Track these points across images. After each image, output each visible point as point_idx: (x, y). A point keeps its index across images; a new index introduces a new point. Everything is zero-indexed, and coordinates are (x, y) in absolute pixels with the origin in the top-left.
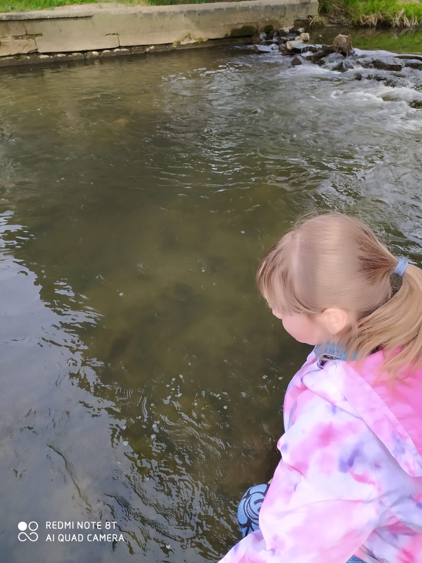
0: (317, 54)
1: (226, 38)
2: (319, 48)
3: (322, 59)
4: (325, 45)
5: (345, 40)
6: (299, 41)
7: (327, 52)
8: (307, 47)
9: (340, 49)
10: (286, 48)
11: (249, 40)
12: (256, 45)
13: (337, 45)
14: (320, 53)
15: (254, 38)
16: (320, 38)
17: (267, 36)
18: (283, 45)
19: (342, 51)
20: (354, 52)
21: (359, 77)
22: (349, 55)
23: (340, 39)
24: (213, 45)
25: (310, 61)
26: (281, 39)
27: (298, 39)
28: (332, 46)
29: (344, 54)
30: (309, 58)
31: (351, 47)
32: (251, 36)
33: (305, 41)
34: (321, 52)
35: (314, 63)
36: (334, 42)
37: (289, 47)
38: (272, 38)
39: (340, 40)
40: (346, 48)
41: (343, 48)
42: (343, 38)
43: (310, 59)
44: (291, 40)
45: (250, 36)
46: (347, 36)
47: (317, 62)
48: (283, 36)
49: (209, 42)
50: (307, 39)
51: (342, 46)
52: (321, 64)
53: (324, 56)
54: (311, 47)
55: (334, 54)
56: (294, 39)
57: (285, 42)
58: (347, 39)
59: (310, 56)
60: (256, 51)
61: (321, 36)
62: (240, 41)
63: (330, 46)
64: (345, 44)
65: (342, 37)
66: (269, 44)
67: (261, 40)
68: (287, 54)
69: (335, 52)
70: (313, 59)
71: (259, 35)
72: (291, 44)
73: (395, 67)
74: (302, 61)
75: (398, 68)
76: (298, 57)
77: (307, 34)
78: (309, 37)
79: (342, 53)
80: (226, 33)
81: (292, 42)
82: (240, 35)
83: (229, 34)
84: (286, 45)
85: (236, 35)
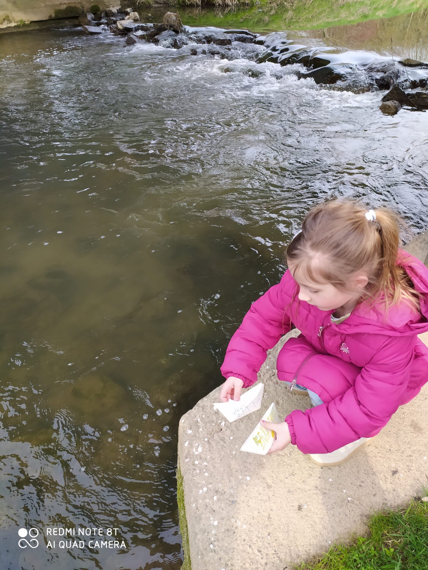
0: (149, 32)
1: (51, 19)
2: (151, 27)
3: (156, 37)
4: (156, 24)
5: (174, 18)
6: (129, 21)
7: (160, 30)
9: (171, 26)
10: (117, 28)
11: (77, 22)
12: (85, 26)
13: (168, 22)
14: (152, 32)
15: (80, 19)
16: (150, 17)
17: (95, 17)
18: (114, 25)
20: (185, 29)
21: (194, 52)
22: (181, 32)
23: (169, 16)
24: (37, 27)
25: (144, 41)
26: (110, 19)
27: (128, 19)
28: (163, 23)
29: (177, 32)
30: (142, 37)
31: (181, 24)
32: (78, 17)
33: (136, 21)
34: (154, 30)
35: (148, 41)
36: (164, 20)
37: (120, 27)
38: (100, 19)
41: (174, 25)
42: (171, 16)
43: (144, 38)
44: (120, 20)
45: (76, 18)
47: (151, 41)
48: (112, 16)
49: (32, 24)
50: (136, 18)
51: (172, 23)
52: (156, 42)
53: (157, 34)
54: (142, 26)
56: (123, 19)
57: (115, 22)
58: (176, 16)
59: (143, 35)
60: (86, 32)
62: (67, 22)
63: (160, 24)
64: (175, 21)
66: (98, 25)
67: (90, 21)
68: (119, 34)
69: (167, 29)
70: (146, 38)
71: (86, 16)
72: (121, 24)
73: (226, 41)
74: (136, 39)
75: (229, 42)
76: (131, 36)
77: (136, 13)
78: (138, 16)
79: (174, 31)
80: (49, 15)
81: (123, 22)
82: (65, 16)
83: (53, 15)
84: (117, 25)
85: (60, 16)
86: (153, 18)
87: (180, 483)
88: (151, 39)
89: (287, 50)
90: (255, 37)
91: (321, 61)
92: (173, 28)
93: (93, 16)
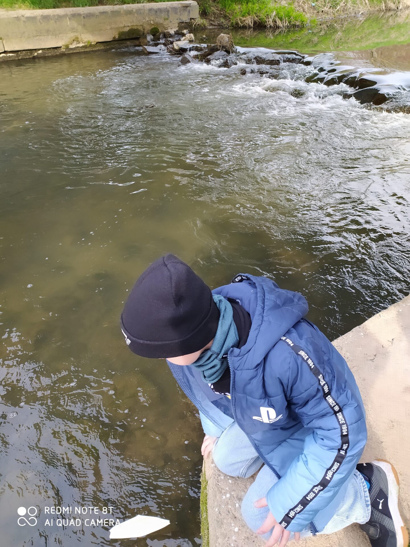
0: (203, 52)
1: (114, 40)
2: (204, 47)
3: (209, 57)
5: (227, 39)
6: (185, 42)
7: (212, 50)
8: (193, 47)
9: (223, 47)
10: (173, 48)
11: (137, 42)
12: (145, 46)
13: (220, 43)
14: (206, 52)
15: (141, 40)
16: (204, 38)
17: (154, 38)
18: (170, 46)
19: (226, 49)
20: (236, 50)
21: (244, 72)
22: (232, 53)
23: (222, 38)
24: (102, 47)
25: (197, 60)
26: (168, 40)
27: (184, 40)
28: (216, 44)
29: (228, 52)
30: (196, 57)
31: (233, 46)
32: (139, 38)
33: (191, 41)
34: (207, 50)
35: (201, 61)
36: (217, 41)
37: (176, 47)
38: (159, 39)
40: (229, 46)
41: (226, 46)
42: (224, 37)
43: (198, 58)
44: (177, 41)
45: (137, 39)
48: (170, 37)
49: (97, 45)
50: (192, 39)
52: (208, 62)
53: (210, 54)
54: (197, 46)
55: (219, 52)
56: (179, 40)
57: (172, 43)
58: (229, 37)
59: (198, 55)
60: (145, 52)
61: (204, 36)
62: (128, 43)
63: (213, 45)
64: (227, 42)
65: (224, 36)
66: (156, 45)
67: (149, 42)
68: (175, 54)
69: (219, 50)
70: (200, 57)
71: (146, 37)
73: (274, 62)
74: (190, 59)
75: (277, 62)
76: (186, 56)
77: (192, 35)
78: (193, 37)
79: (226, 51)
80: (113, 36)
81: (179, 43)
82: (127, 37)
83: (117, 37)
84: (173, 46)
85: (123, 37)
86: (207, 39)
87: (204, 486)
88: (204, 59)
89: (334, 70)
90: (303, 57)
91: (368, 83)
92: (225, 48)
93: (152, 37)
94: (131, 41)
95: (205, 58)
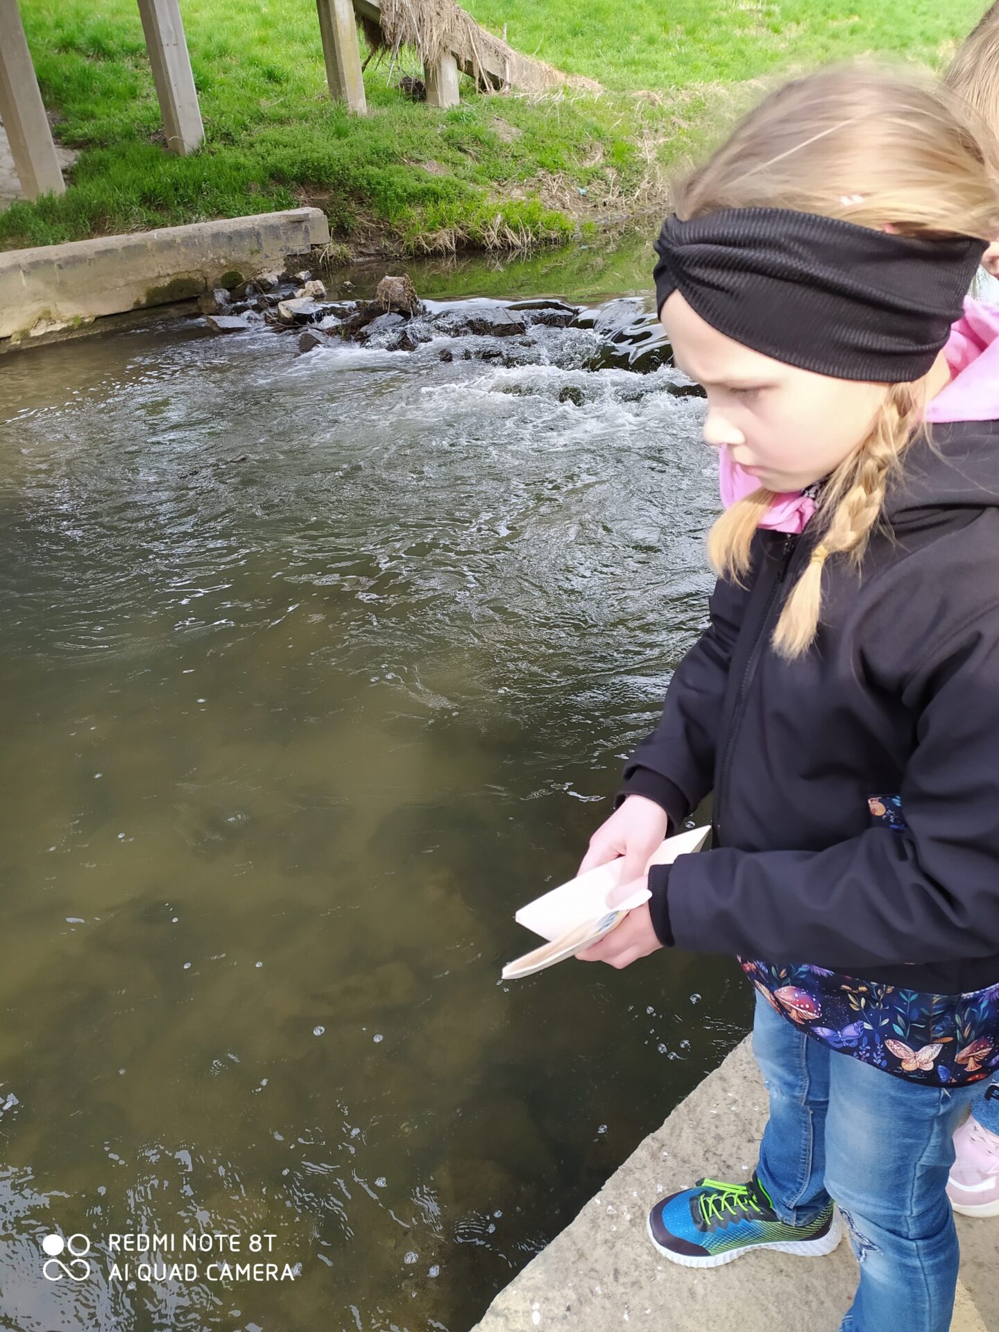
0: (348, 320)
1: (138, 308)
2: (351, 309)
3: (363, 329)
4: (362, 301)
5: (400, 287)
6: (304, 299)
7: (370, 314)
8: (324, 309)
9: (394, 304)
10: (278, 315)
11: (193, 308)
12: (212, 317)
13: (386, 297)
14: (355, 318)
15: (200, 302)
16: (348, 287)
17: (231, 296)
18: (272, 311)
19: (400, 308)
20: (424, 308)
21: (447, 357)
22: (415, 315)
23: (389, 285)
24: (111, 328)
26: (263, 299)
27: (302, 296)
28: (376, 300)
29: (406, 315)
30: (333, 332)
31: (415, 299)
32: (197, 298)
33: (318, 297)
34: (357, 314)
35: (347, 339)
36: (379, 293)
37: (286, 314)
38: (243, 297)
39: (389, 288)
40: (406, 302)
41: (400, 302)
42: (394, 284)
43: (338, 334)
44: (286, 298)
45: (193, 300)
46: (402, 279)
47: (352, 337)
48: (267, 291)
49: (99, 322)
50: (319, 293)
51: (397, 299)
52: (363, 339)
53: (366, 323)
54: (332, 308)
55: (384, 316)
56: (292, 297)
57: (274, 304)
58: (403, 283)
59: (337, 327)
60: (215, 329)
61: (348, 283)
62: (172, 311)
63: (371, 302)
64: (401, 294)
65: (392, 282)
66: (239, 311)
67: (220, 305)
68: (285, 329)
69: (385, 312)
70: (343, 332)
71: (212, 296)
72: (288, 308)
73: (512, 327)
74: (321, 338)
75: (520, 328)
76: (310, 331)
77: (319, 283)
78: (322, 288)
79: (401, 313)
80: (135, 300)
81: (290, 303)
82: (169, 299)
83: (143, 301)
84: (279, 311)
85: (159, 300)
86: (354, 290)
88: (354, 334)
89: (647, 335)
90: (576, 312)
92: (397, 307)
93: (228, 293)
94: (178, 306)
95: (353, 332)
